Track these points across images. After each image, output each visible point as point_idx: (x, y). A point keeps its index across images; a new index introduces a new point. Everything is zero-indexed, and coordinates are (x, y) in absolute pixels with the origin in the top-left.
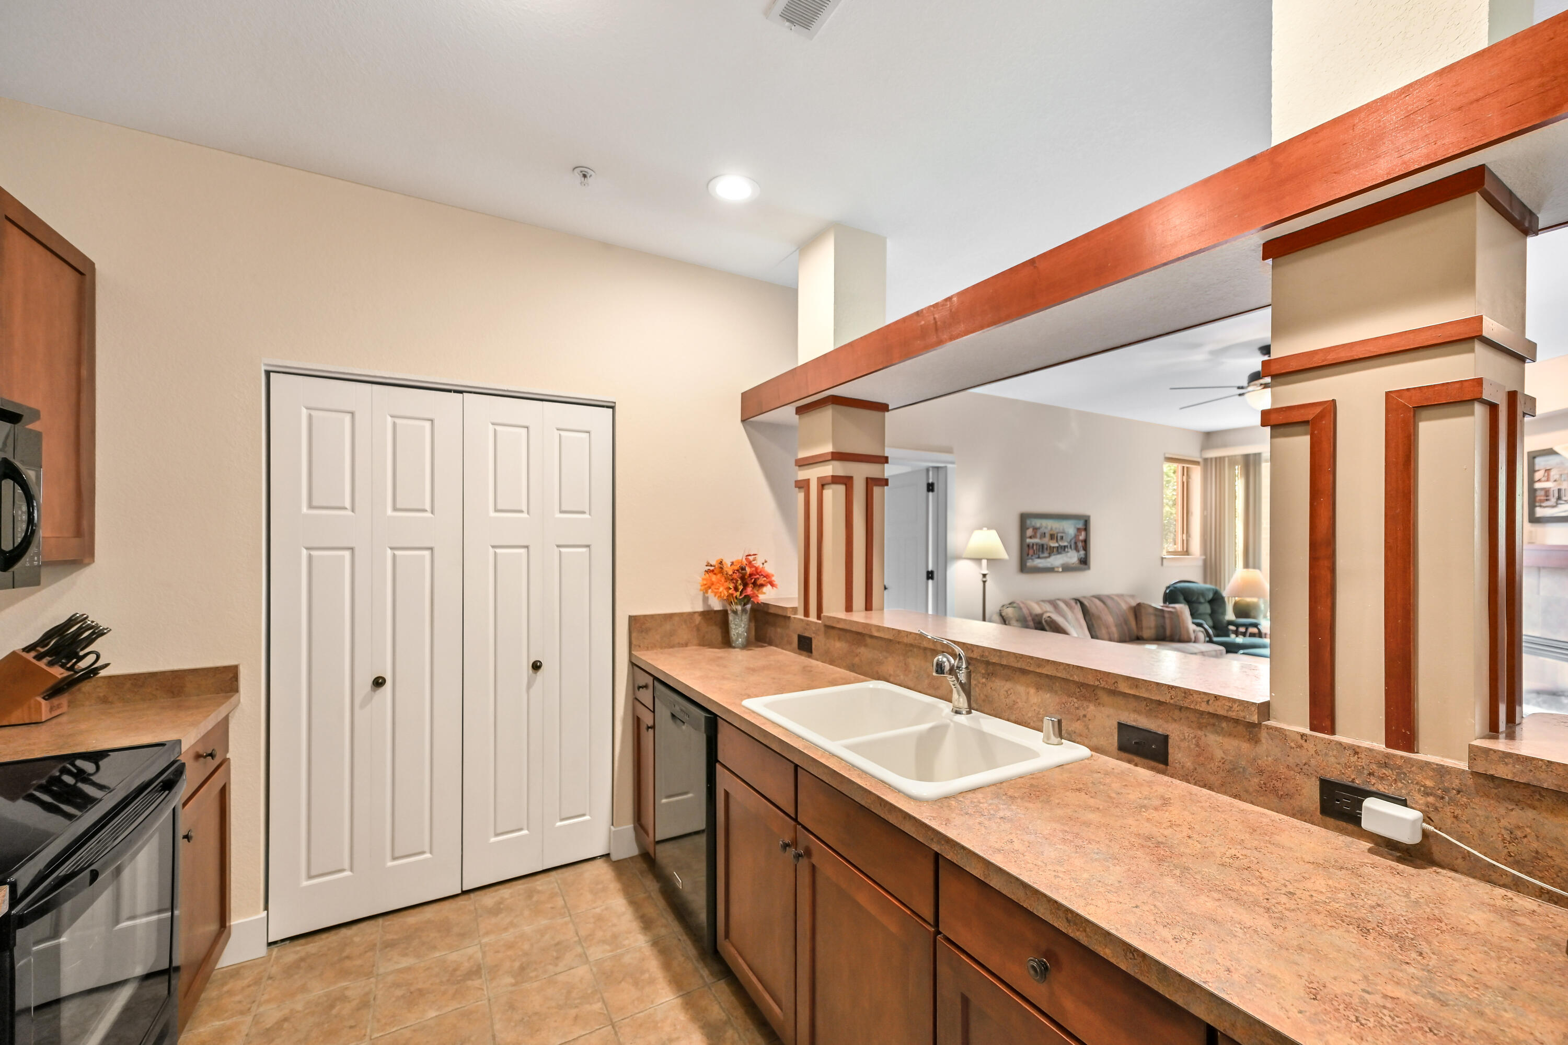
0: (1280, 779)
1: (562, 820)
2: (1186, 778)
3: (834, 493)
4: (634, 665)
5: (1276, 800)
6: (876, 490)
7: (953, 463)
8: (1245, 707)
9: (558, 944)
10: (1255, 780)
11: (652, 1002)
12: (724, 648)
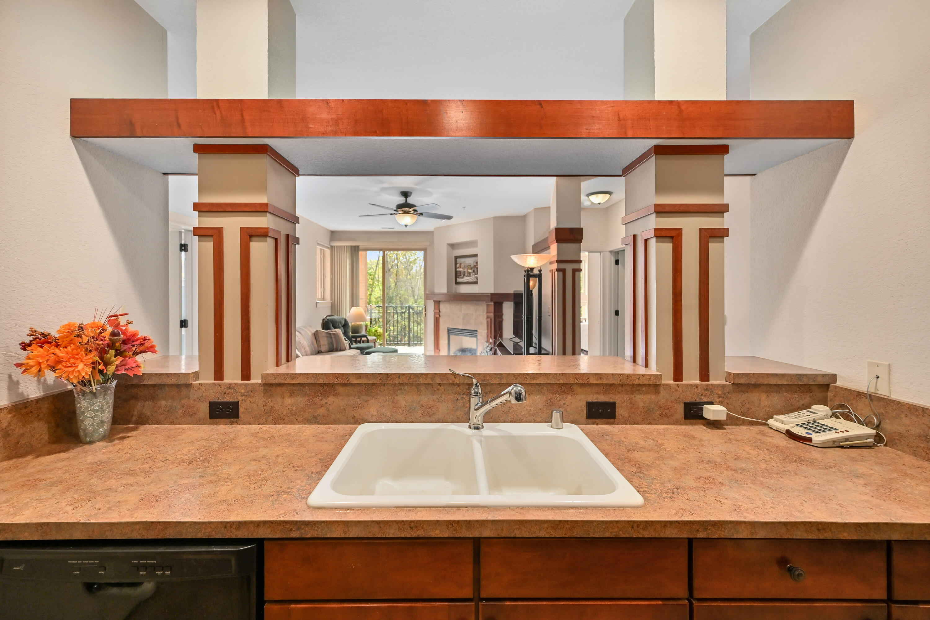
0: (668, 408)
2: (624, 423)
3: (267, 245)
5: (667, 419)
8: (656, 377)
10: (658, 413)
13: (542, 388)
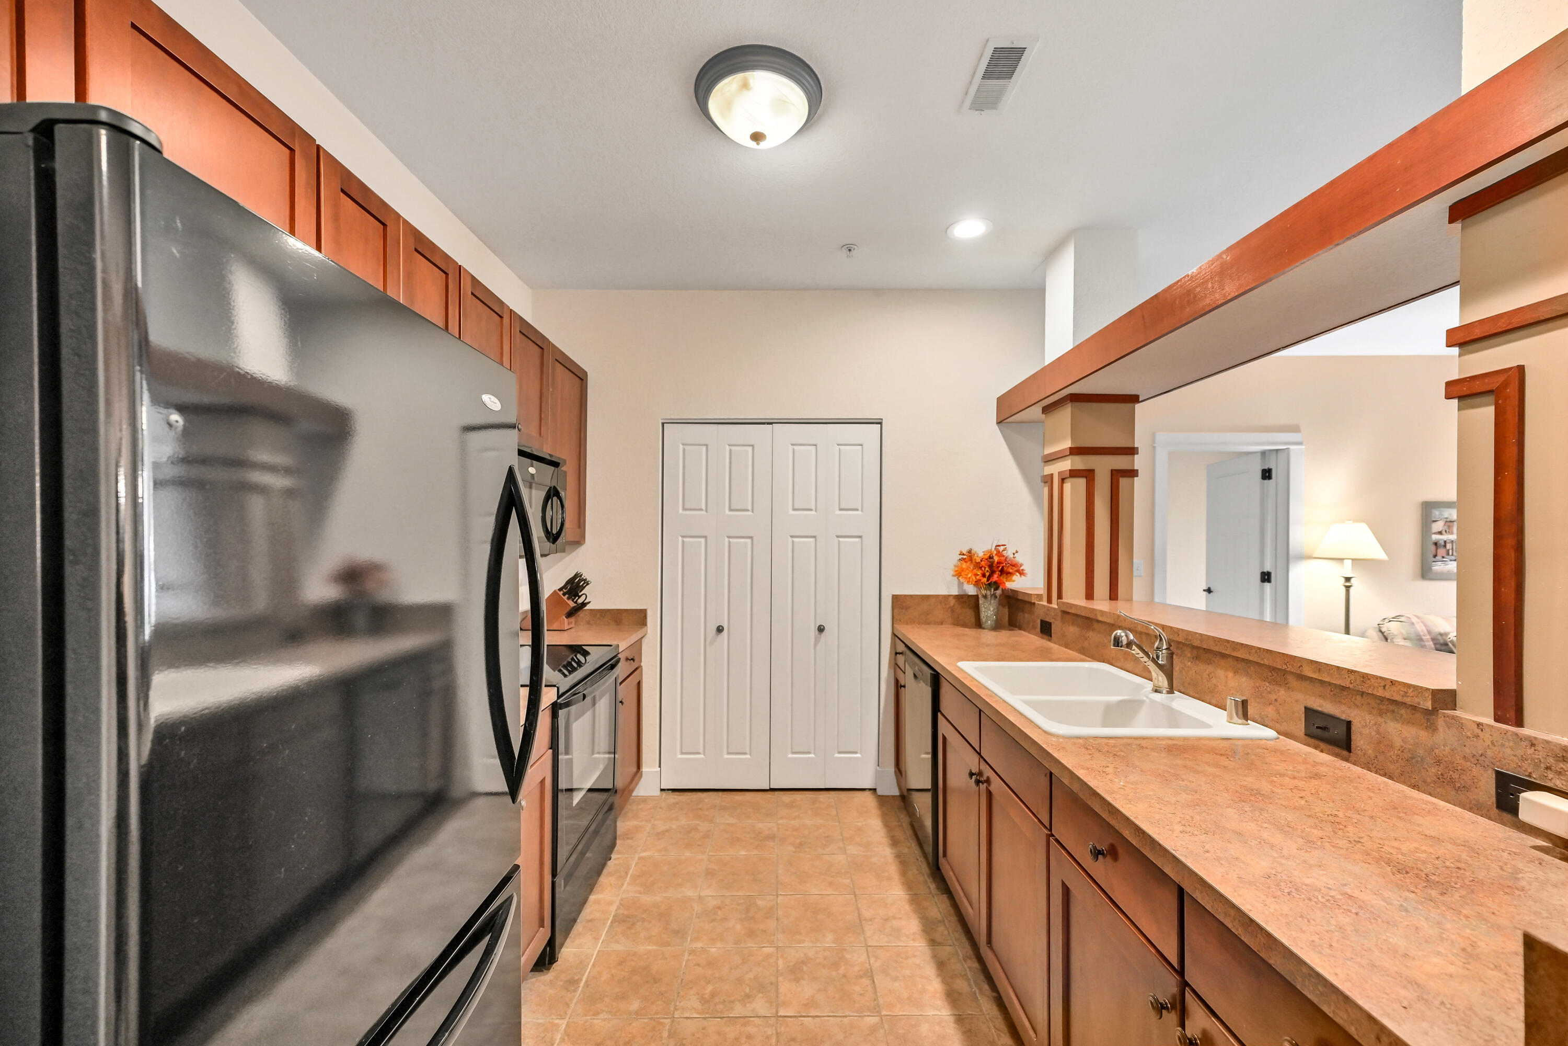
0: (1457, 770)
1: (840, 752)
2: (1368, 766)
3: (1072, 485)
4: (894, 635)
5: (1453, 793)
6: (1123, 482)
7: (1300, 443)
8: (1419, 693)
9: (828, 837)
10: (1433, 771)
11: (887, 891)
12: (975, 628)
13: (1249, 667)
